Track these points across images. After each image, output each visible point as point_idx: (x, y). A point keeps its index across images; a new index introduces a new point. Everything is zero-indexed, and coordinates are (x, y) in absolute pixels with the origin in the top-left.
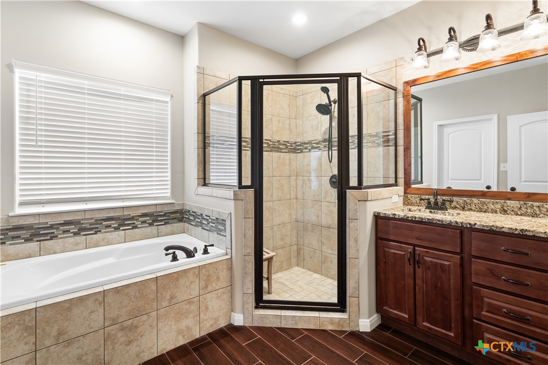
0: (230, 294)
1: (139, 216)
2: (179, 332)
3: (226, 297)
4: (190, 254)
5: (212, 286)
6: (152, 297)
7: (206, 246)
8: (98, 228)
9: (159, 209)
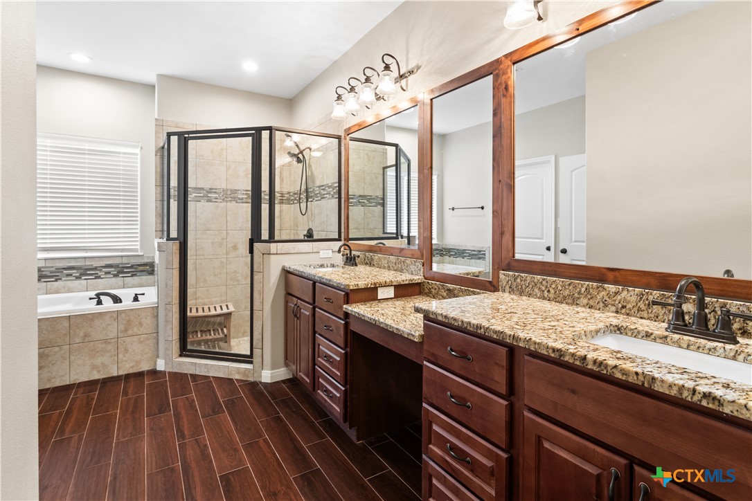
0: (155, 341)
1: (102, 267)
2: (94, 367)
3: (151, 342)
4: (117, 300)
5: (133, 330)
6: (64, 332)
7: (136, 295)
8: (58, 276)
9: (125, 261)
